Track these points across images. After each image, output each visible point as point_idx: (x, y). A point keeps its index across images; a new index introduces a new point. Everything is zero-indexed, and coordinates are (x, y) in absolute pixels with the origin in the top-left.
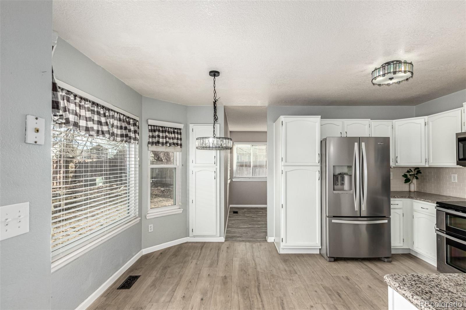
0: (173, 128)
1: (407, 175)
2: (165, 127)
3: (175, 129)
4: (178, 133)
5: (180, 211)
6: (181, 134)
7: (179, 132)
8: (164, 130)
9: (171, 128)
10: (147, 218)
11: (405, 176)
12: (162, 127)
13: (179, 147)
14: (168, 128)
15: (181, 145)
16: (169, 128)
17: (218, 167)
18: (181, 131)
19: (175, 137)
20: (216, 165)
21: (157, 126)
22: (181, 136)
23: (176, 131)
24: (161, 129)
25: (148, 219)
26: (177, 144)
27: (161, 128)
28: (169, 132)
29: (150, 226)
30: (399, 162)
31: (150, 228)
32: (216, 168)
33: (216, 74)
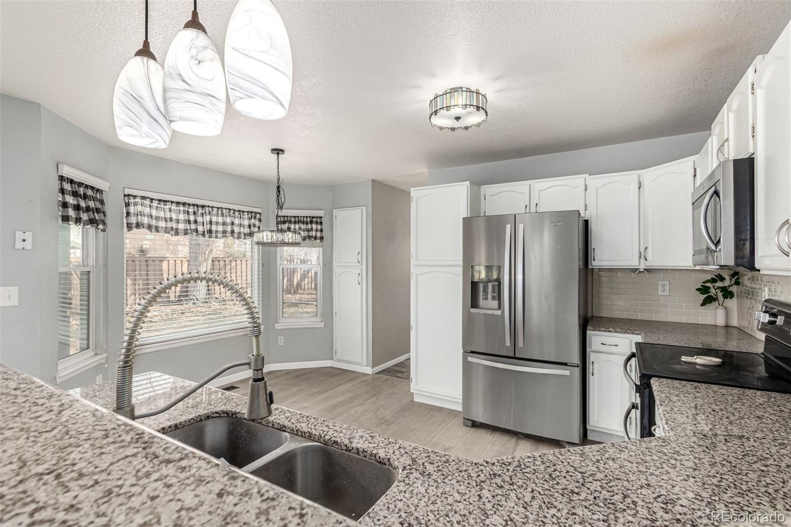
0: (310, 217)
1: (709, 288)
2: (298, 217)
3: (313, 217)
4: (317, 223)
5: (322, 325)
6: (321, 223)
7: (319, 221)
8: (297, 220)
9: (307, 217)
10: (276, 328)
11: (704, 290)
12: (295, 217)
13: (318, 241)
14: (302, 218)
15: (322, 238)
16: (304, 217)
17: (364, 267)
18: (321, 220)
19: (312, 228)
20: (362, 265)
21: (287, 217)
22: (321, 227)
23: (315, 220)
24: (293, 220)
25: (277, 330)
26: (316, 238)
27: (293, 218)
28: (303, 223)
29: (279, 338)
30: (649, 258)
31: (279, 340)
32: (362, 269)
33: (280, 152)
